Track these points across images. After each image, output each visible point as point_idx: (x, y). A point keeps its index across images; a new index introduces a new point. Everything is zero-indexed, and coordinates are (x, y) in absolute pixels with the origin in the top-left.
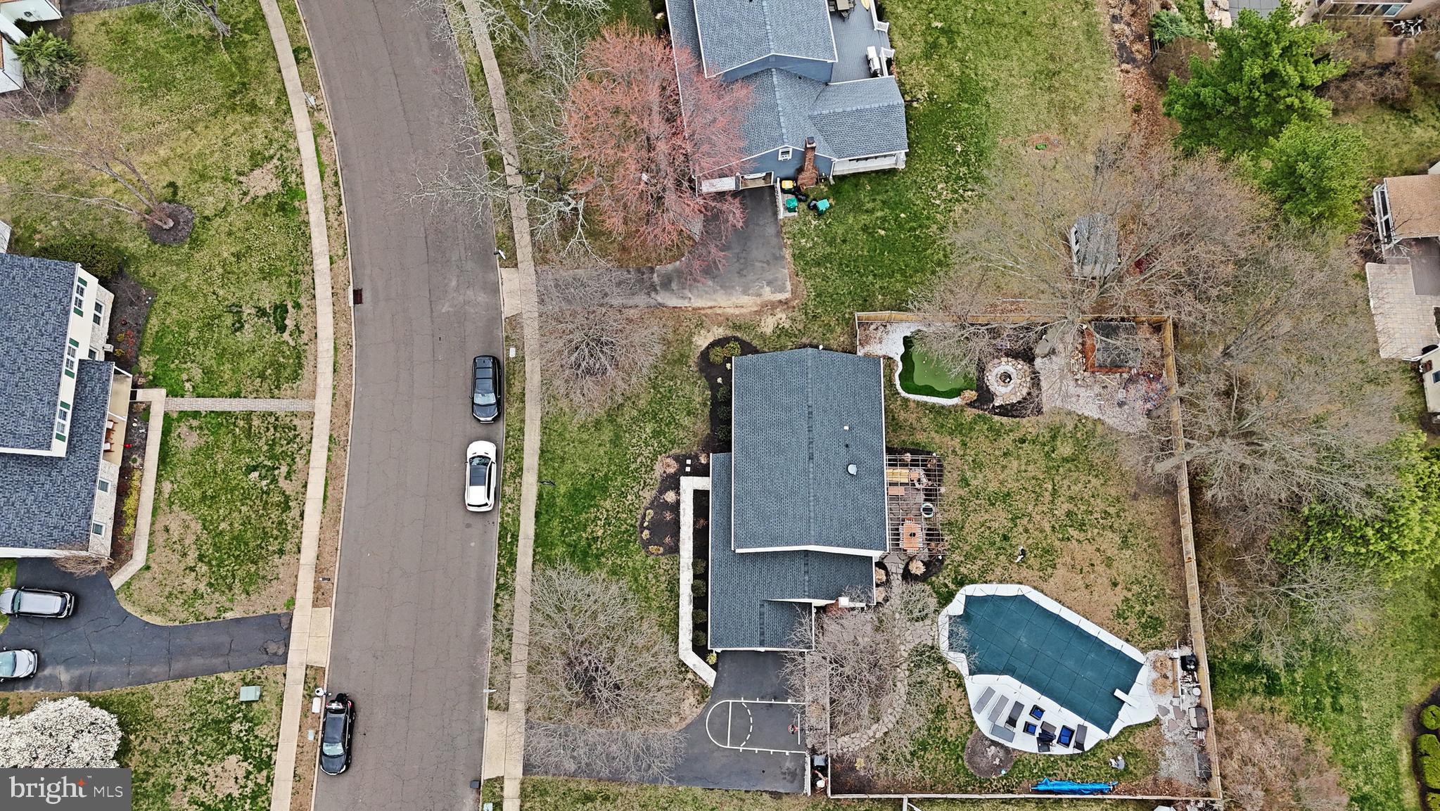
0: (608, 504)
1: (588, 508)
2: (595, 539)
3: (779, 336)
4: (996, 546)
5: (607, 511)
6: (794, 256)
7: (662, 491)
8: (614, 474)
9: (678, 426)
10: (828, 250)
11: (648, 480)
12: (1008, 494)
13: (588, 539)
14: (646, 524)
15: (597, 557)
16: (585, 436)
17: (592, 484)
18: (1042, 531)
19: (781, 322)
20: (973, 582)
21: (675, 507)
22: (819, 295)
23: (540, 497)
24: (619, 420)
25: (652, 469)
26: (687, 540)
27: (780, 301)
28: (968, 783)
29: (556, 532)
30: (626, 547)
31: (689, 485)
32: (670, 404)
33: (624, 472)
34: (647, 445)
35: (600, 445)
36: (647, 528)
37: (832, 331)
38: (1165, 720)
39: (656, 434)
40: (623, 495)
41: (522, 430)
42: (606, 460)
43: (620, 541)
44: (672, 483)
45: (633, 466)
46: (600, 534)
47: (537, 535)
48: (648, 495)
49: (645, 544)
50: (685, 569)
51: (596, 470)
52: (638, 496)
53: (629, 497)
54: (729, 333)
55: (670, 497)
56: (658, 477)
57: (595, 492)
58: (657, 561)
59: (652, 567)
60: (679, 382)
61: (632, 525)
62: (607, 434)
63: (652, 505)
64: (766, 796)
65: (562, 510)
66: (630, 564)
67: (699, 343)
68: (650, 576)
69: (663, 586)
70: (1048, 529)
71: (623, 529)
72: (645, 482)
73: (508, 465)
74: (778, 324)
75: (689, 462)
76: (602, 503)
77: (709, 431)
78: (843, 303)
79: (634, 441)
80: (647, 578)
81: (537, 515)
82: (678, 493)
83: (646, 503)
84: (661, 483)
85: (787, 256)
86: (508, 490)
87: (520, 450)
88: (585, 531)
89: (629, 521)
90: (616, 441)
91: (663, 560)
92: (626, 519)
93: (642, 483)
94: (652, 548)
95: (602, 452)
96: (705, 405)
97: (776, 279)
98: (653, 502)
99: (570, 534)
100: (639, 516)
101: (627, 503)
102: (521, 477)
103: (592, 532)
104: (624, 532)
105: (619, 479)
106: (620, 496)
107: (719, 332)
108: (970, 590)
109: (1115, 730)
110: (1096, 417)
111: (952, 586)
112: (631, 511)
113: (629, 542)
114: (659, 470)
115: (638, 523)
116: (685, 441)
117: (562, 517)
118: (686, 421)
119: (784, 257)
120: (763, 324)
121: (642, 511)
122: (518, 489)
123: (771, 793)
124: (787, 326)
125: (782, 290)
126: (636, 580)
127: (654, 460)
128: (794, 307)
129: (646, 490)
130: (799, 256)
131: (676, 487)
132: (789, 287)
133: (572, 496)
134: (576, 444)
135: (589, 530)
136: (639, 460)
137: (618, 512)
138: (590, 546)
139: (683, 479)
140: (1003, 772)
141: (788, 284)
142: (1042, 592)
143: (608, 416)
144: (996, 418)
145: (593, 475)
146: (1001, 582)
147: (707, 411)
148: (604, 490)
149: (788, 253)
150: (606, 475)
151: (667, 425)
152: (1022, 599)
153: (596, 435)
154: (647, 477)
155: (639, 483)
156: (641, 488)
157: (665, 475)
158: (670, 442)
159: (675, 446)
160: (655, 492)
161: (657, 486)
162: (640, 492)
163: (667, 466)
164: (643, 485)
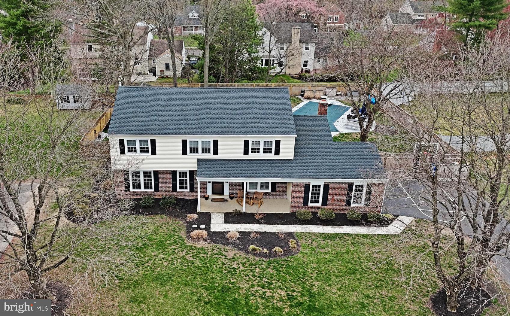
1: (251, 307)
2: (290, 298)
5: (253, 286)
7: (227, 242)
8: (206, 280)
9: (154, 233)
11: (214, 251)
13: (291, 306)
14: (265, 250)
15: (312, 295)
17: (218, 304)
25: (202, 248)
30: (294, 268)
31: (219, 225)
33: (204, 271)
34: (174, 253)
35: (166, 296)
36: (270, 250)
40: (232, 271)
42: (187, 290)
43: (289, 274)
44: (218, 236)
45: (197, 263)
46: (282, 293)
48: (232, 252)
49: (289, 252)
51: (199, 300)
52: (234, 259)
53: (235, 266)
55: (233, 238)
56: (211, 245)
57: (229, 301)
58: (305, 247)
59: (313, 249)
61: (269, 264)
63: (243, 249)
66: (314, 265)
71: (274, 271)
75: (195, 225)
76: (243, 291)
77: (164, 215)
79: (166, 263)
82: (229, 232)
83: (241, 253)
84: (215, 242)
88: (281, 308)
90: (161, 280)
91: (303, 242)
92: (264, 269)
93: (217, 256)
95: (176, 295)
98: (240, 249)
100: (257, 259)
101: (242, 268)
103: (281, 300)
104: (277, 270)
105: (212, 275)
106: (233, 274)
112: (252, 265)
113: (288, 267)
114: (200, 244)
115: (265, 259)
116: (171, 228)
118: (150, 229)
121: (251, 257)
127: (191, 248)
129: (225, 254)
131: (223, 233)
135: (280, 304)
136: (190, 259)
137: (254, 276)
138: (299, 304)
139: (212, 230)
143: (128, 288)
145: (206, 303)
148: (225, 290)
150: (207, 289)
151: (151, 240)
153: (150, 302)
154: (210, 253)
155: (217, 259)
156: (223, 257)
157: (209, 241)
158: (171, 237)
159: (175, 234)
160: (228, 248)
161: (222, 246)
162: (228, 258)
163: (199, 238)
164: (220, 256)
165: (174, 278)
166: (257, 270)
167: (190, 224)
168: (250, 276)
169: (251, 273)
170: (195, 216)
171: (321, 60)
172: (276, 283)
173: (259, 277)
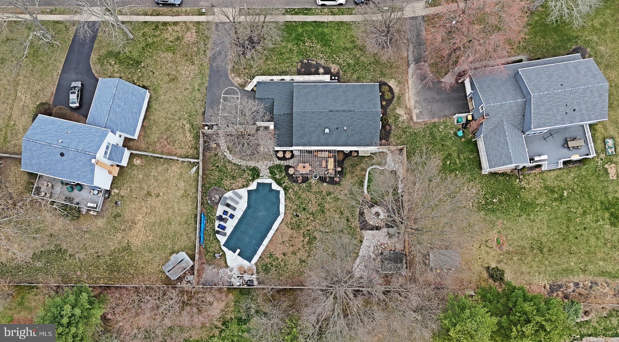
0: (319, 47)
1: (317, 40)
2: (304, 43)
3: (395, 116)
4: (300, 205)
5: (316, 47)
6: (435, 123)
7: (324, 67)
8: (331, 49)
9: (353, 73)
10: (438, 138)
11: (328, 62)
12: (323, 212)
13: (304, 40)
14: (310, 61)
15: (297, 44)
16: (348, 37)
17: (327, 41)
18: (307, 225)
19: (402, 117)
20: (285, 194)
21: (317, 73)
22: (415, 133)
23: (323, 22)
24: (355, 49)
25: (333, 63)
26: (303, 78)
27: (412, 117)
28: (205, 188)
29: (307, 28)
30: (300, 54)
31: (327, 78)
32: (362, 70)
33: (332, 52)
34: (344, 61)
35: (344, 43)
36: (308, 62)
37: (398, 139)
38: (228, 270)
39: (349, 65)
40: (322, 52)
41: (352, 14)
42: (337, 45)
43: (303, 52)
44: (327, 71)
45: (334, 56)
46: (306, 44)
47: (307, 22)
48: (322, 62)
49: (302, 62)
50: (292, 78)
51: (333, 42)
52: (322, 58)
53: (321, 55)
54: (396, 95)
55: (321, 70)
56: (330, 66)
57: (324, 42)
58: (295, 66)
59: (292, 65)
60: (372, 73)
61: (309, 56)
62: (348, 45)
63: (317, 63)
64: (203, 110)
65: (317, 30)
66: (294, 56)
67: (391, 82)
68: (289, 64)
69: (284, 69)
70: (308, 228)
71: (308, 53)
72: (328, 61)
73: (336, 9)
74: (401, 116)
75: (336, 78)
76: (319, 44)
78: (412, 144)
79: (346, 56)
80: (288, 63)
81: (315, 22)
82: (323, 74)
83: (319, 62)
84: (328, 67)
85: (434, 120)
86: (326, 10)
87: (343, 14)
88: (308, 39)
89: (311, 55)
90: (346, 49)
91: (295, 69)
92: (312, 54)
94: (300, 64)
95: (341, 44)
97: (423, 115)
98: (319, 64)
99: (307, 34)
100: (313, 59)
101: (319, 54)
102: (331, 15)
103: (307, 42)
104: (307, 54)
105: (329, 51)
107: (396, 90)
108: (282, 193)
109: (224, 248)
110: (360, 254)
111: (284, 185)
112: (315, 56)
113: (303, 55)
114: (333, 66)
115: (310, 58)
116: (346, 76)
117: (314, 31)
118: (355, 76)
119: (434, 118)
120: (401, 109)
121: (315, 60)
122: (326, 14)
123: (205, 112)
124: (400, 119)
125: (418, 117)
126: (287, 59)
127: (337, 64)
128: (409, 123)
129: (324, 61)
130: (434, 125)
131: (325, 73)
132: (419, 121)
133: (323, 34)
134: (345, 34)
136: (337, 58)
137: (315, 51)
138: (301, 41)
139: (329, 76)
140: (209, 202)
141: (421, 120)
142: (281, 223)
143: (357, 45)
144: (358, 209)
145: (331, 41)
146: (285, 205)
148: (325, 45)
149: (436, 120)
150: (331, 46)
151: (353, 69)
152: (278, 214)
153: (349, 41)
155: (327, 58)
156: (325, 59)
157: (331, 69)
158: (345, 70)
159: (344, 72)
160: (324, 64)
161: (326, 65)
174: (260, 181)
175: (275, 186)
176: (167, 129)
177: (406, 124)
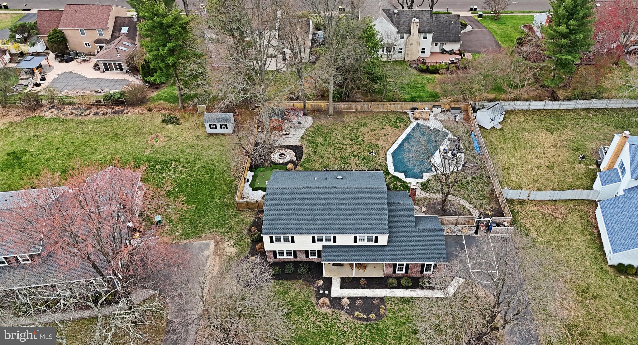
3: (240, 245)
4: (369, 162)
6: (186, 239)
7: (342, 308)
8: (327, 341)
9: (295, 299)
10: (188, 222)
11: (333, 317)
12: (342, 158)
14: (365, 316)
18: (360, 148)
19: (230, 244)
20: (387, 169)
21: (352, 299)
22: (217, 227)
24: (287, 339)
25: (326, 314)
26: (375, 293)
27: (215, 246)
28: (485, 176)
30: (381, 330)
31: (337, 291)
33: (327, 333)
34: (308, 318)
36: (368, 316)
37: (242, 220)
38: (440, 119)
39: (300, 313)
40: (344, 333)
43: (378, 335)
44: (336, 302)
45: (323, 327)
48: (344, 317)
49: (379, 317)
50: (393, 293)
52: (345, 323)
53: (345, 329)
55: (345, 303)
56: (331, 310)
58: (389, 311)
59: (394, 313)
61: (366, 327)
63: (351, 314)
66: (393, 327)
68: (400, 314)
69: (406, 306)
70: (359, 146)
71: (368, 333)
74: (231, 246)
75: (321, 292)
77: (301, 281)
78: (225, 215)
79: (304, 327)
80: (402, 316)
82: (343, 298)
83: (350, 318)
84: (334, 308)
85: (186, 241)
91: (389, 306)
92: (363, 332)
93: (335, 321)
94: (382, 311)
96: (282, 283)
97: (199, 248)
98: (349, 314)
100: (359, 322)
101: (350, 331)
104: (371, 332)
105: (331, 337)
106: (344, 336)
108: (391, 171)
109: (447, 131)
110: (305, 130)
111: (390, 177)
112: (355, 328)
113: (378, 329)
114: (325, 310)
115: (364, 323)
116: (306, 294)
118: (292, 294)
119: (185, 244)
120: (229, 254)
121: (356, 321)
124: (234, 241)
125: (208, 245)
126: (404, 324)
127: (319, 314)
128: (222, 239)
129: (340, 318)
130: (186, 236)
131: (339, 299)
132: (207, 241)
136: (319, 323)
137: (356, 337)
139: (332, 296)
140: (476, 165)
141: (204, 242)
142: (389, 148)
144: (302, 160)
146: (386, 160)
147: (286, 282)
149: (183, 242)
151: (294, 306)
152: (393, 154)
154: (331, 318)
155: (335, 323)
156: (339, 321)
157: (330, 306)
158: (306, 303)
159: (309, 300)
160: (342, 313)
161: (338, 311)
162: (342, 322)
163: (324, 305)
164: (337, 321)
165: (309, 340)
166: (359, 332)
167: (318, 288)
168: (354, 337)
169: (355, 335)
170: (321, 282)
171: (439, 44)
172: (369, 342)
173: (359, 338)
174: (421, 180)
175: (401, 176)
176: (561, 228)
177: (226, 237)
